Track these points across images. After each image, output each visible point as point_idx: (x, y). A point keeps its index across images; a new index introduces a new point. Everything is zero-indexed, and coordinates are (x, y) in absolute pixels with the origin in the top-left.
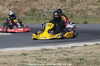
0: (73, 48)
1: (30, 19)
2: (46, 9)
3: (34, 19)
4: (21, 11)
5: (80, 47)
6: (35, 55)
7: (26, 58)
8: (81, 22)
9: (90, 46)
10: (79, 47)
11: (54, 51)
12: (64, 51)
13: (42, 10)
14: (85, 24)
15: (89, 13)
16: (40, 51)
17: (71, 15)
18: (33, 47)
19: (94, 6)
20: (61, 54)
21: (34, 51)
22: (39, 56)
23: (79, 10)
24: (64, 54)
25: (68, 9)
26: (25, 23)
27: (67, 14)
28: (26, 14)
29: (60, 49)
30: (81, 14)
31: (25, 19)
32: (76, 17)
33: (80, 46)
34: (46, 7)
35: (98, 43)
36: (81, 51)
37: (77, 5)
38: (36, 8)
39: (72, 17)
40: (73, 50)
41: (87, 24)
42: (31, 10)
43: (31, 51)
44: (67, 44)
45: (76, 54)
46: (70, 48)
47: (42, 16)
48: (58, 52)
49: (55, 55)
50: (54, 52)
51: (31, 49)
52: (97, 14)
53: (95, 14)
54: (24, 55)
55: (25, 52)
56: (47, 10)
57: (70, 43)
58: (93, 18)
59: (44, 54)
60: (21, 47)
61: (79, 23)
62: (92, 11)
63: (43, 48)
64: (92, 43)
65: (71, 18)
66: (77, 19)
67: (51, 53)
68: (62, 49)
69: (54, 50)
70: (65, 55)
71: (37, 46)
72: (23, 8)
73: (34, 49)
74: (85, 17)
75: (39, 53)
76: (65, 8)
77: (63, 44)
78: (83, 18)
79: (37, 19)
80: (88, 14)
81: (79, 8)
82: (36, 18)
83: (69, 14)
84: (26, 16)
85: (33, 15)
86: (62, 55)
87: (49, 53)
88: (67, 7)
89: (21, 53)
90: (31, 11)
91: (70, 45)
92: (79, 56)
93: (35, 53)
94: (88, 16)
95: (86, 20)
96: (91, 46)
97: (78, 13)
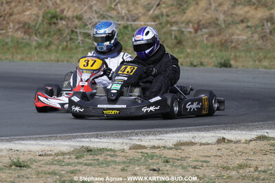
0: (183, 147)
1: (39, 46)
2: (96, 16)
3: (53, 47)
4: (12, 18)
5: (204, 144)
6: (53, 168)
7: (23, 176)
8: (211, 60)
9: (238, 142)
10: (202, 147)
11: (117, 156)
12: (152, 157)
13: (79, 18)
14: (223, 69)
15: (238, 32)
16: (73, 157)
17: (176, 38)
18: (50, 140)
19: (256, 9)
20: (142, 167)
21: (50, 155)
22: (67, 172)
23: (203, 22)
24: (152, 167)
25: (168, 16)
26: (22, 59)
27: (165, 33)
28: (26, 28)
29: (140, 151)
30: (211, 35)
31: (25, 47)
32: (194, 46)
33: (204, 141)
34: (95, 8)
35: (266, 135)
36: (208, 159)
37: (197, 4)
38: (62, 11)
39: (179, 43)
40: (183, 155)
41: (228, 69)
42: (43, 17)
43: (40, 155)
44: (161, 133)
45: (190, 169)
46: (171, 149)
47: (80, 38)
48: (132, 161)
49: (123, 170)
50: (117, 160)
51: (43, 148)
52: (263, 37)
53: (256, 36)
54: (19, 165)
55: (22, 158)
56: (98, 17)
57: (173, 132)
58: (249, 50)
59: (86, 165)
60: (8, 141)
61: (202, 64)
62: (248, 27)
63: (81, 144)
64: (244, 132)
65: (175, 46)
66: (196, 51)
67: (108, 164)
68: (144, 151)
69: (118, 153)
70: (154, 170)
71: (61, 138)
72: (19, 8)
73: (52, 148)
74: (224, 45)
75: (67, 161)
76: (157, 12)
77: (148, 134)
78: (216, 50)
79: (63, 49)
80: (233, 34)
81: (203, 16)
82: (61, 45)
83: (171, 34)
84: (27, 37)
85: (50, 32)
86: (144, 171)
87: (100, 164)
88: (165, 11)
89: (6, 161)
90: (43, 21)
91: (171, 138)
92: (201, 176)
93: (55, 162)
94: (232, 42)
95: (226, 55)
96: (242, 145)
97: (199, 33)
